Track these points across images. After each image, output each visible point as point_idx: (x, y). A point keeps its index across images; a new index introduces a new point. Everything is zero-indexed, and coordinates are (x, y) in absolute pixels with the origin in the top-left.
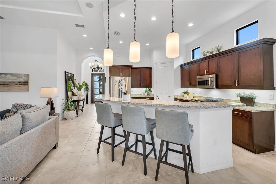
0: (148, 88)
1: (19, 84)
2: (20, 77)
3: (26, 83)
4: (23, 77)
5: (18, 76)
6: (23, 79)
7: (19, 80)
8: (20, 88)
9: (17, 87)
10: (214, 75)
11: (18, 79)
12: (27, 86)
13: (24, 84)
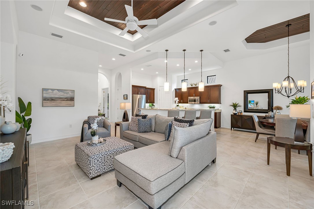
0: (151, 104)
1: (66, 99)
2: (67, 93)
3: (73, 99)
4: (70, 93)
5: (65, 92)
6: (69, 95)
7: (66, 96)
8: (67, 104)
9: (64, 102)
10: (199, 97)
11: (65, 94)
12: (73, 101)
13: (70, 100)
